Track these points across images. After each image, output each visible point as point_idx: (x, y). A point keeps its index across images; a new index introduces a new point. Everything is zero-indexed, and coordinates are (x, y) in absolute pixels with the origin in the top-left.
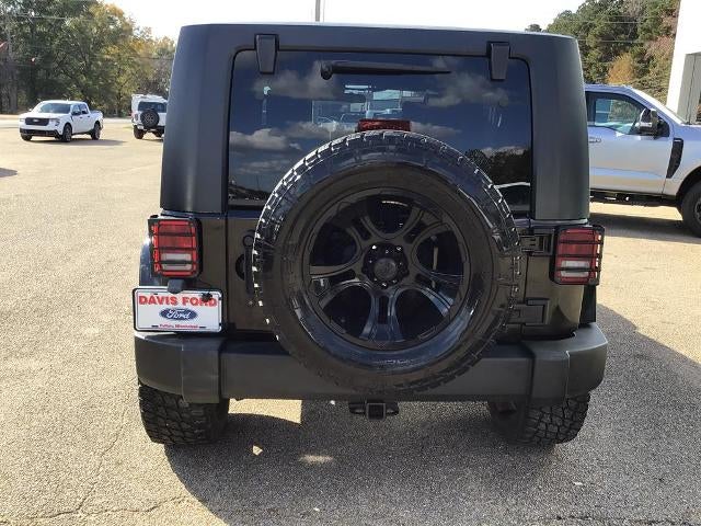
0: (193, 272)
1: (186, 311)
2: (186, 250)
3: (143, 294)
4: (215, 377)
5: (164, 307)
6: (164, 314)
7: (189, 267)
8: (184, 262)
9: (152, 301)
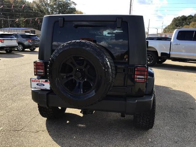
0: (43, 75)
1: (42, 84)
2: (42, 69)
3: (33, 79)
4: (46, 100)
5: (37, 83)
6: (37, 84)
7: (43, 73)
8: (41, 72)
9: (35, 81)
